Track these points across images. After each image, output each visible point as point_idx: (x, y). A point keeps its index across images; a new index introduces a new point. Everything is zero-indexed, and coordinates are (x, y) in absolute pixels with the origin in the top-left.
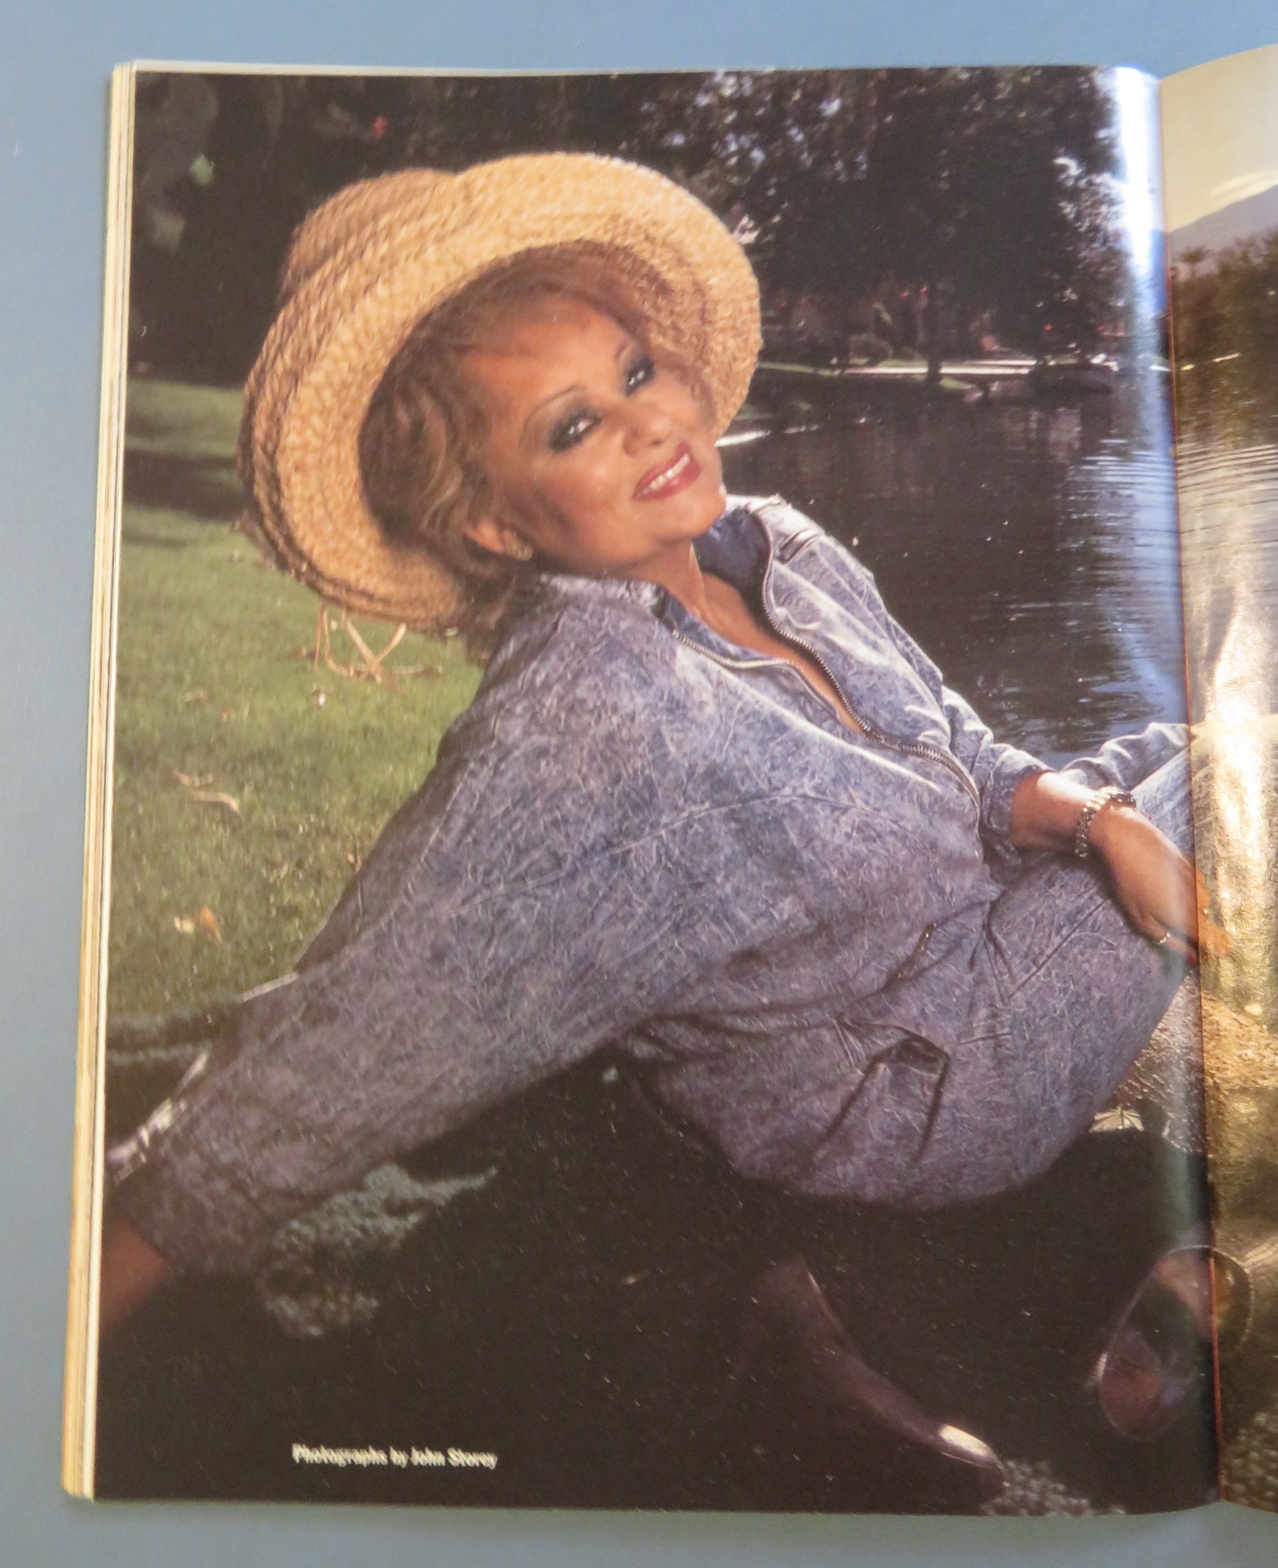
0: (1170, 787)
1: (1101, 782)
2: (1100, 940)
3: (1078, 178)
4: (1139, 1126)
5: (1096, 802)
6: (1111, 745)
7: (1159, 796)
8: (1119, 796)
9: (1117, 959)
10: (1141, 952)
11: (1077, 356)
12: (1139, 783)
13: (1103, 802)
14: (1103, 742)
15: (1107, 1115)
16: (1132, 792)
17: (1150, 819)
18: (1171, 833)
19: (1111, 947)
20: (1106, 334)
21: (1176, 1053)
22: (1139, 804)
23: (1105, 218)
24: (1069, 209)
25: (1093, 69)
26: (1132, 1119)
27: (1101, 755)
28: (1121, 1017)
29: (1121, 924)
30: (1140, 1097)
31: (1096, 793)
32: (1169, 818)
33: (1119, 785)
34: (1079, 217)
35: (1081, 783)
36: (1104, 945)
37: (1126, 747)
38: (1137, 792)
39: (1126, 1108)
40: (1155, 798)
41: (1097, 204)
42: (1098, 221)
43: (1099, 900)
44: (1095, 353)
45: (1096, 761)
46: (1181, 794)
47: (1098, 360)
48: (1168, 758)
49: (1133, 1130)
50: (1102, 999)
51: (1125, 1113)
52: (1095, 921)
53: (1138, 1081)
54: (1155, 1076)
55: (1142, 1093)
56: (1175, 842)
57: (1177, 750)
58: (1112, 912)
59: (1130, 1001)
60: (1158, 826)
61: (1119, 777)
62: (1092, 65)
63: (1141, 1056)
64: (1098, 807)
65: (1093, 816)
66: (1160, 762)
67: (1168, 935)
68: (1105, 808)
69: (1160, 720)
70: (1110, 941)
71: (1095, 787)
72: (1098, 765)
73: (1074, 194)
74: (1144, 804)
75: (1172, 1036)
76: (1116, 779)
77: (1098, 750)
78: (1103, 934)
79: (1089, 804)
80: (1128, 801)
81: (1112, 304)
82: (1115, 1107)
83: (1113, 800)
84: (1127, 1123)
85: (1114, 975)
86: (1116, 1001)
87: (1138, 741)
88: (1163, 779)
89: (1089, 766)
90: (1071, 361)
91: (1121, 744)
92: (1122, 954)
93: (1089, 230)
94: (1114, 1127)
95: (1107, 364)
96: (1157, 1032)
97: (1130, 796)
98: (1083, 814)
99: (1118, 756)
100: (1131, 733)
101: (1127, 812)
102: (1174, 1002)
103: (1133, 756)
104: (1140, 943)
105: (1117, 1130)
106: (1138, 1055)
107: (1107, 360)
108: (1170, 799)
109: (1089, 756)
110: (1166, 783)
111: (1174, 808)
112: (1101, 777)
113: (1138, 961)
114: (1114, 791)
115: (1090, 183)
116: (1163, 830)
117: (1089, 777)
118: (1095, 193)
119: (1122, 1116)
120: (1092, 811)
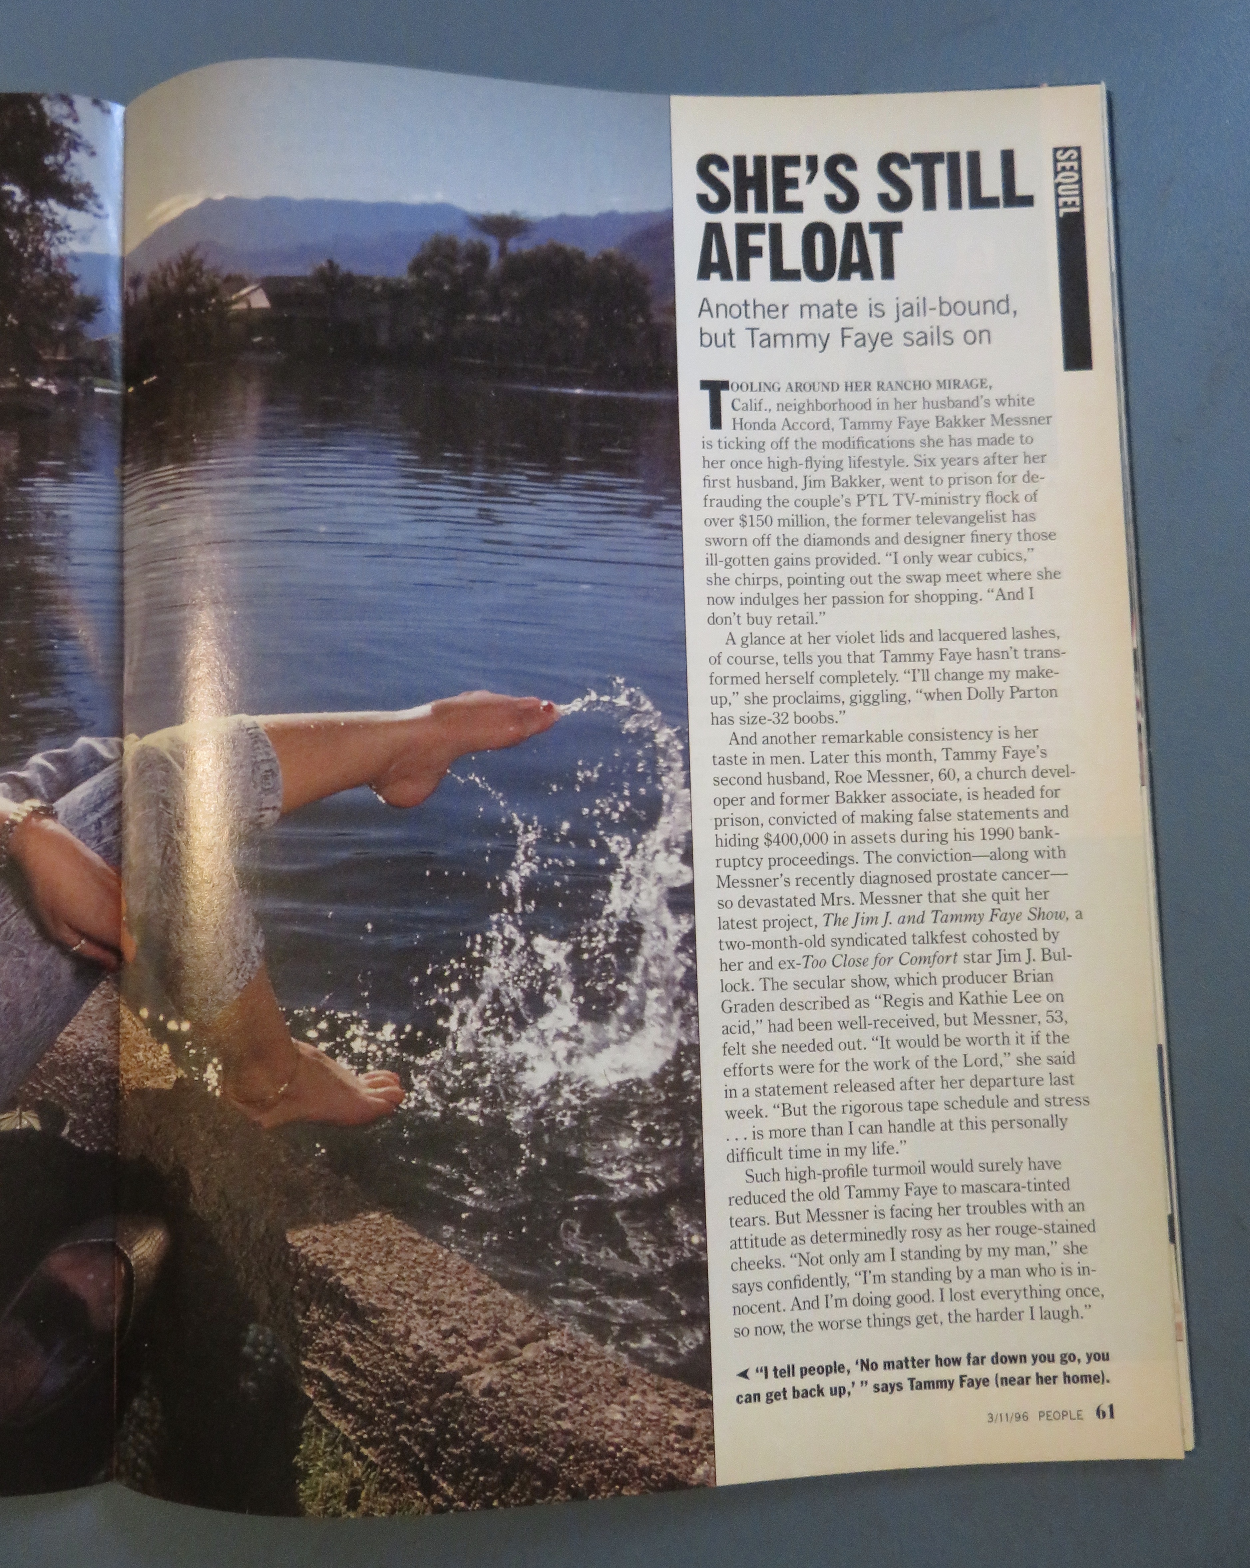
0: (96, 799)
1: (25, 795)
2: (11, 948)
3: (22, 205)
4: (37, 1126)
5: (18, 815)
6: (38, 759)
7: (83, 808)
8: (42, 808)
9: (27, 966)
10: (52, 958)
11: (17, 380)
12: (63, 795)
13: (25, 814)
14: (31, 756)
15: (6, 1116)
16: (54, 805)
17: (71, 830)
18: (94, 843)
19: (22, 954)
20: (46, 357)
21: (82, 1056)
22: (61, 815)
23: (50, 244)
24: (13, 235)
25: (40, 97)
26: (30, 1119)
27: (27, 769)
28: (25, 1022)
29: (34, 932)
30: (40, 1098)
31: (19, 805)
32: (93, 828)
33: (42, 797)
34: (23, 243)
35: (6, 796)
36: (15, 952)
37: (51, 761)
38: (61, 805)
39: (25, 1109)
40: (78, 810)
41: (39, 231)
42: (41, 246)
43: (14, 910)
44: (35, 378)
45: (22, 774)
46: (108, 806)
47: (37, 383)
48: (96, 772)
49: (30, 1130)
50: (9, 1004)
51: (24, 1113)
52: (8, 929)
53: (38, 1082)
54: (58, 1078)
55: (42, 1094)
56: (99, 853)
57: (106, 763)
58: (25, 920)
59: (37, 1006)
60: (79, 837)
61: (43, 790)
62: (39, 92)
63: (45, 1059)
64: (19, 819)
65: (14, 828)
66: (87, 774)
67: (83, 942)
68: (26, 820)
69: (90, 734)
70: (21, 948)
71: (19, 801)
72: (23, 779)
73: (18, 221)
74: (66, 816)
75: (80, 1039)
76: (39, 792)
77: (24, 763)
78: (15, 942)
79: (12, 817)
80: (49, 813)
81: (53, 327)
82: (14, 1108)
83: (35, 812)
84: (25, 1123)
85: (23, 981)
86: (23, 1005)
87: (65, 755)
88: (90, 791)
89: (14, 780)
90: (11, 385)
91: (47, 758)
92: (32, 961)
93: (31, 255)
94: (12, 1127)
95: (45, 387)
96: (62, 1035)
97: (52, 808)
98: (4, 826)
99: (43, 770)
100: (58, 747)
101: (49, 824)
102: (84, 1006)
103: (59, 769)
104: (52, 950)
105: (14, 1130)
106: (41, 1058)
107: (46, 383)
108: (95, 809)
109: (16, 770)
110: (91, 795)
111: (99, 819)
112: (25, 789)
113: (48, 967)
114: (37, 803)
115: (35, 209)
116: (84, 841)
117: (13, 790)
118: (40, 219)
119: (20, 1117)
120: (13, 823)
